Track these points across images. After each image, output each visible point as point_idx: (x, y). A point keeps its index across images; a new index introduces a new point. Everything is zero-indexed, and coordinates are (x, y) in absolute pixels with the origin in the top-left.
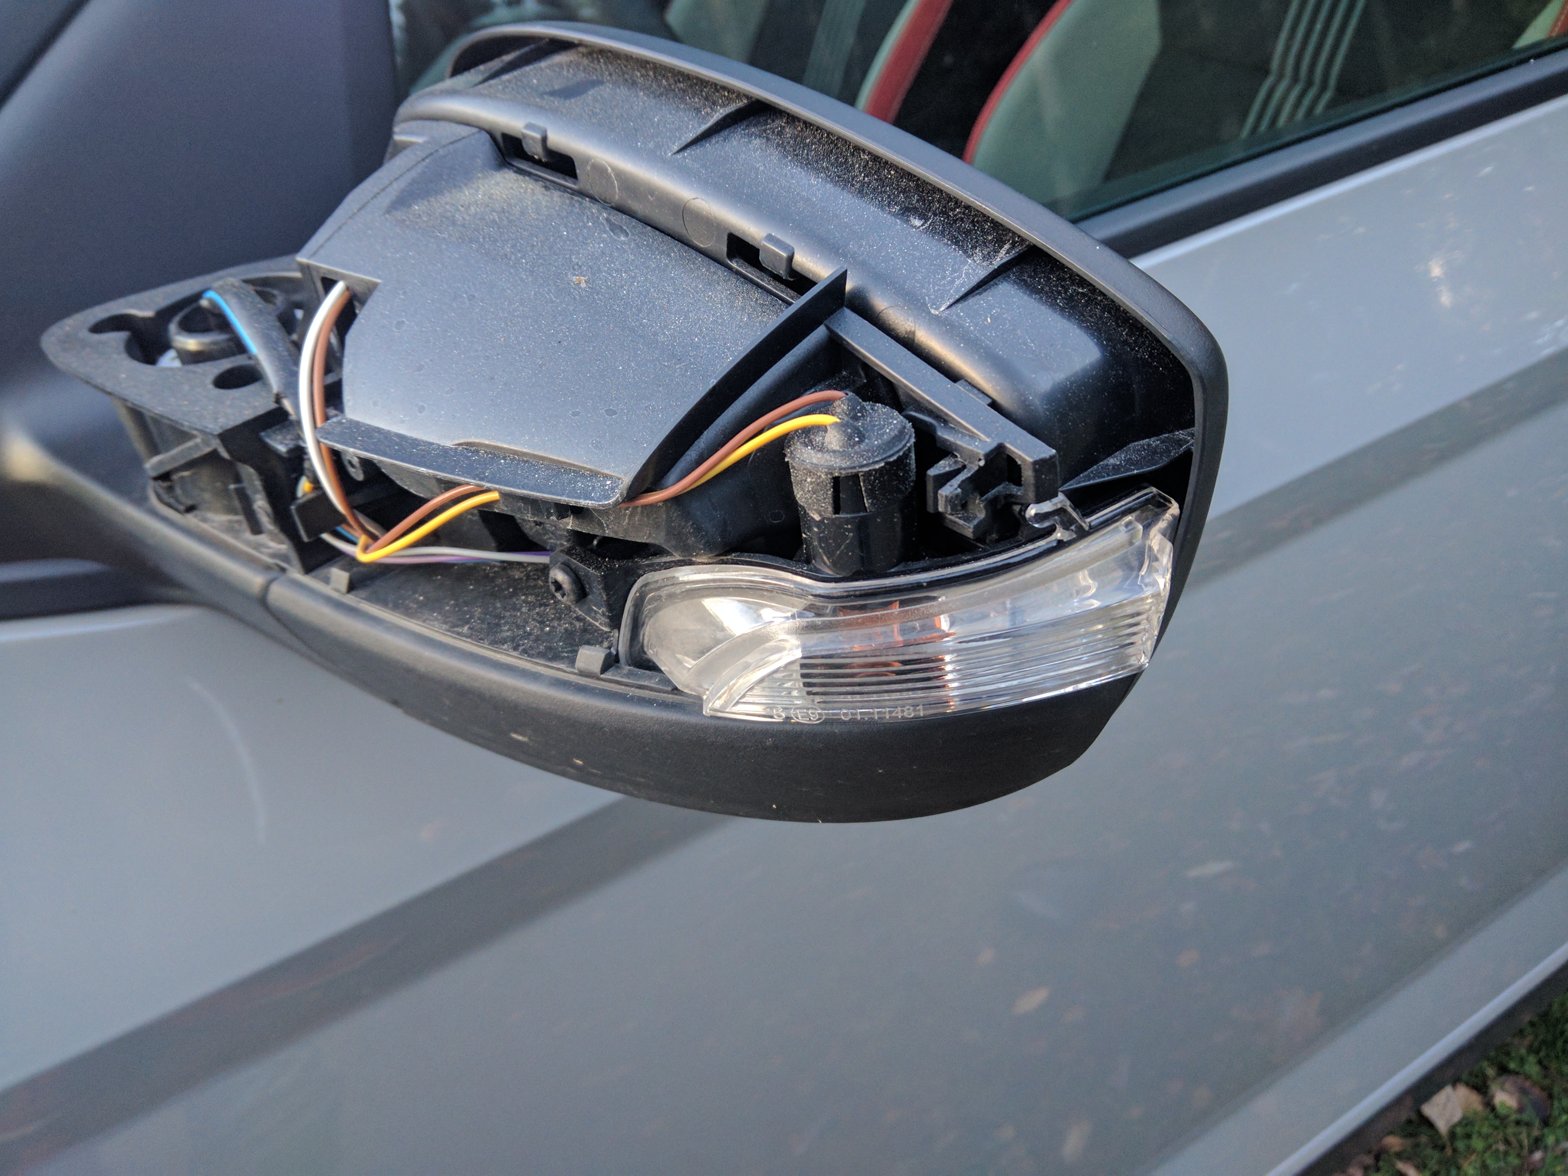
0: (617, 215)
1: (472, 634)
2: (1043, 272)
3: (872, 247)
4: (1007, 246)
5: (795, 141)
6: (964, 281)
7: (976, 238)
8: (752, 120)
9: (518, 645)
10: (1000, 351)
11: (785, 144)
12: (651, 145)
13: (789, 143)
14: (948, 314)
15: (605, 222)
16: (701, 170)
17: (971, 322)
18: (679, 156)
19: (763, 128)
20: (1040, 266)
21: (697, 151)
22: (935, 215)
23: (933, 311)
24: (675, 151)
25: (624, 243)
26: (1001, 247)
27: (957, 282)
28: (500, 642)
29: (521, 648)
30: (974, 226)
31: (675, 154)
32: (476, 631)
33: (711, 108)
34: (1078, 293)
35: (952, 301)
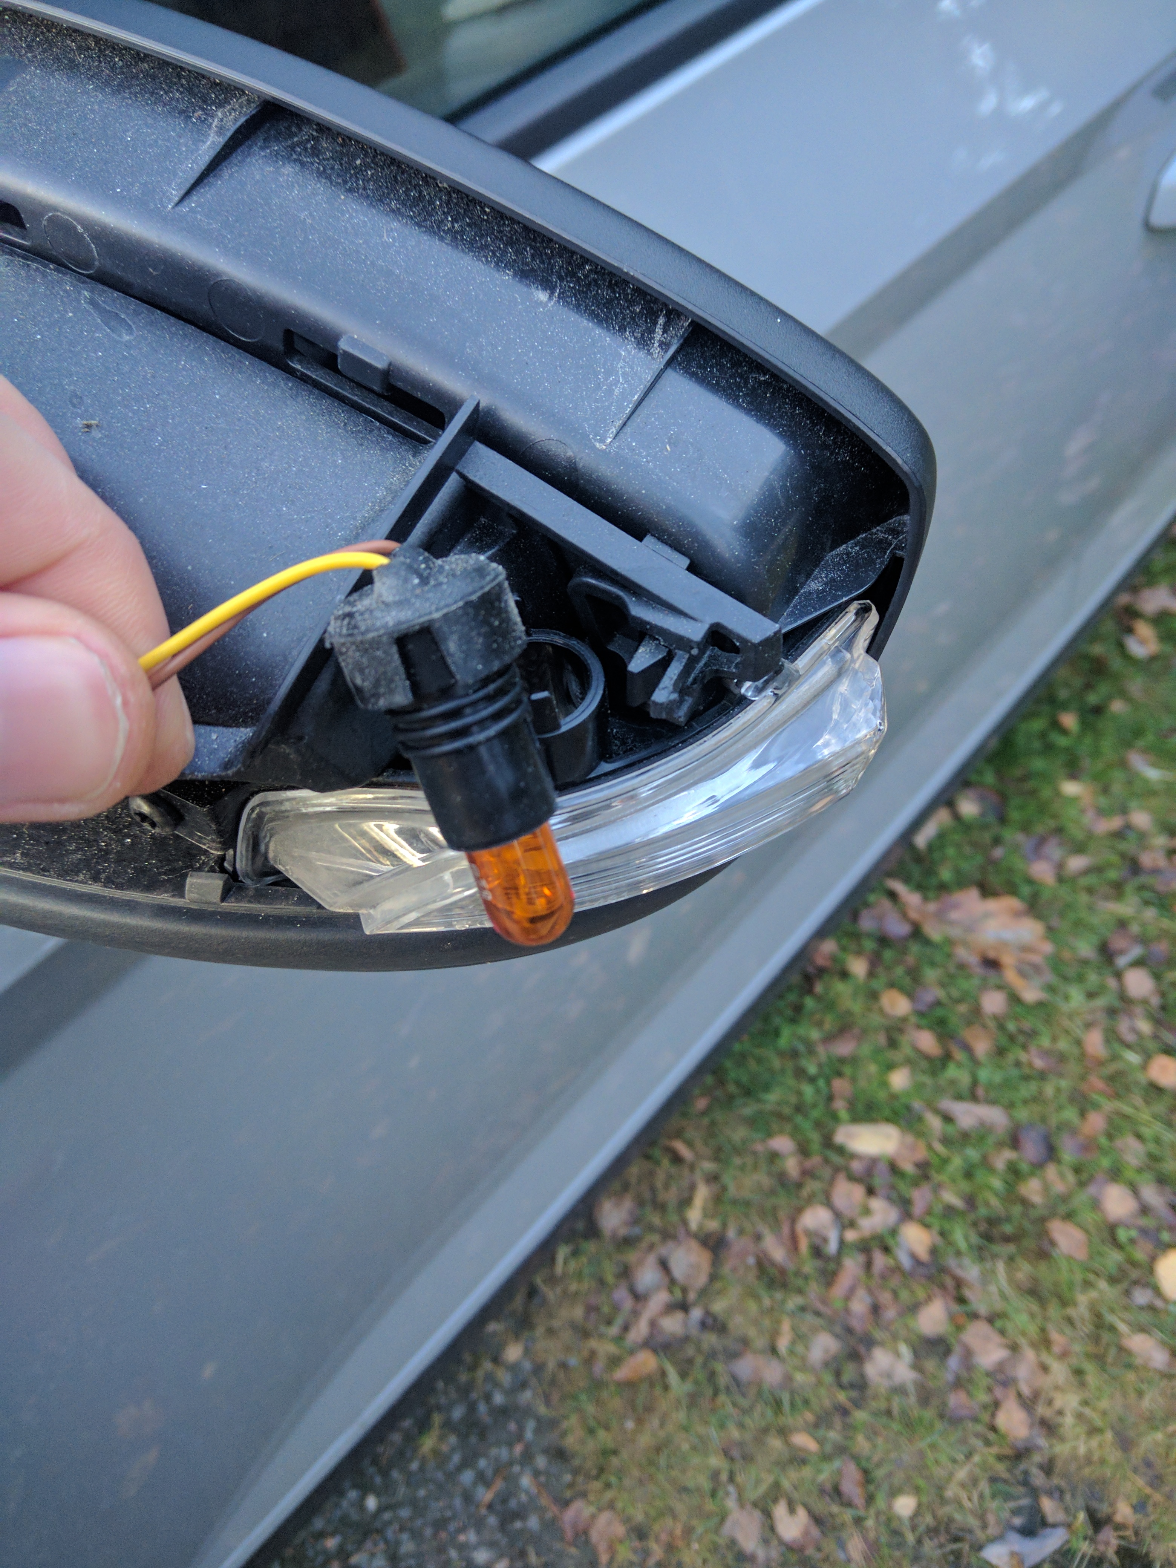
0: (104, 291)
1: (30, 864)
2: (713, 357)
3: (497, 348)
4: (661, 321)
5: (341, 164)
6: (623, 388)
7: (622, 313)
8: (269, 130)
9: (98, 873)
10: (691, 494)
11: (329, 172)
12: (136, 190)
13: (332, 168)
14: (617, 447)
15: (89, 308)
16: (224, 232)
17: (648, 455)
18: (184, 209)
19: (289, 142)
20: (708, 347)
21: (206, 195)
22: (561, 278)
23: (598, 445)
24: (176, 199)
25: (128, 346)
26: (655, 324)
27: (617, 391)
28: (72, 871)
29: (103, 876)
30: (614, 292)
31: (177, 204)
32: (33, 856)
33: (203, 109)
34: (760, 382)
35: (619, 423)
